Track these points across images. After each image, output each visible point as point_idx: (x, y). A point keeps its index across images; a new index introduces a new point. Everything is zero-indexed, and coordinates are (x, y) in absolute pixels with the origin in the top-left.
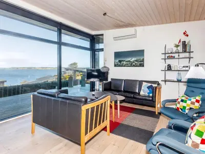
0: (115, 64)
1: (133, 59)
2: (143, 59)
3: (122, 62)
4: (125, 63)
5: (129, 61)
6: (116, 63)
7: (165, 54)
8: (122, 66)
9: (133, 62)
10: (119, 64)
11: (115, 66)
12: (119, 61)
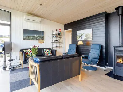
0: (23, 38)
1: (37, 36)
2: (43, 36)
3: (30, 37)
4: (32, 38)
5: (35, 37)
6: (25, 38)
7: (52, 35)
8: (30, 40)
9: (38, 38)
10: (27, 38)
11: (24, 39)
12: (27, 36)
